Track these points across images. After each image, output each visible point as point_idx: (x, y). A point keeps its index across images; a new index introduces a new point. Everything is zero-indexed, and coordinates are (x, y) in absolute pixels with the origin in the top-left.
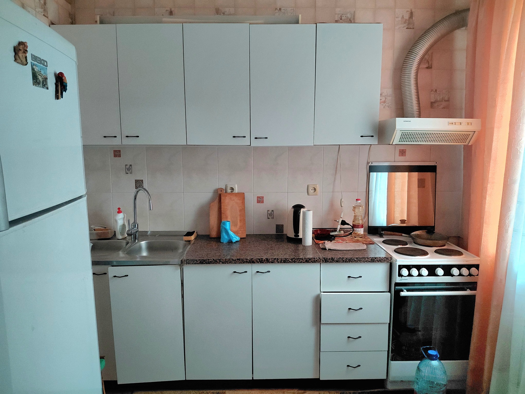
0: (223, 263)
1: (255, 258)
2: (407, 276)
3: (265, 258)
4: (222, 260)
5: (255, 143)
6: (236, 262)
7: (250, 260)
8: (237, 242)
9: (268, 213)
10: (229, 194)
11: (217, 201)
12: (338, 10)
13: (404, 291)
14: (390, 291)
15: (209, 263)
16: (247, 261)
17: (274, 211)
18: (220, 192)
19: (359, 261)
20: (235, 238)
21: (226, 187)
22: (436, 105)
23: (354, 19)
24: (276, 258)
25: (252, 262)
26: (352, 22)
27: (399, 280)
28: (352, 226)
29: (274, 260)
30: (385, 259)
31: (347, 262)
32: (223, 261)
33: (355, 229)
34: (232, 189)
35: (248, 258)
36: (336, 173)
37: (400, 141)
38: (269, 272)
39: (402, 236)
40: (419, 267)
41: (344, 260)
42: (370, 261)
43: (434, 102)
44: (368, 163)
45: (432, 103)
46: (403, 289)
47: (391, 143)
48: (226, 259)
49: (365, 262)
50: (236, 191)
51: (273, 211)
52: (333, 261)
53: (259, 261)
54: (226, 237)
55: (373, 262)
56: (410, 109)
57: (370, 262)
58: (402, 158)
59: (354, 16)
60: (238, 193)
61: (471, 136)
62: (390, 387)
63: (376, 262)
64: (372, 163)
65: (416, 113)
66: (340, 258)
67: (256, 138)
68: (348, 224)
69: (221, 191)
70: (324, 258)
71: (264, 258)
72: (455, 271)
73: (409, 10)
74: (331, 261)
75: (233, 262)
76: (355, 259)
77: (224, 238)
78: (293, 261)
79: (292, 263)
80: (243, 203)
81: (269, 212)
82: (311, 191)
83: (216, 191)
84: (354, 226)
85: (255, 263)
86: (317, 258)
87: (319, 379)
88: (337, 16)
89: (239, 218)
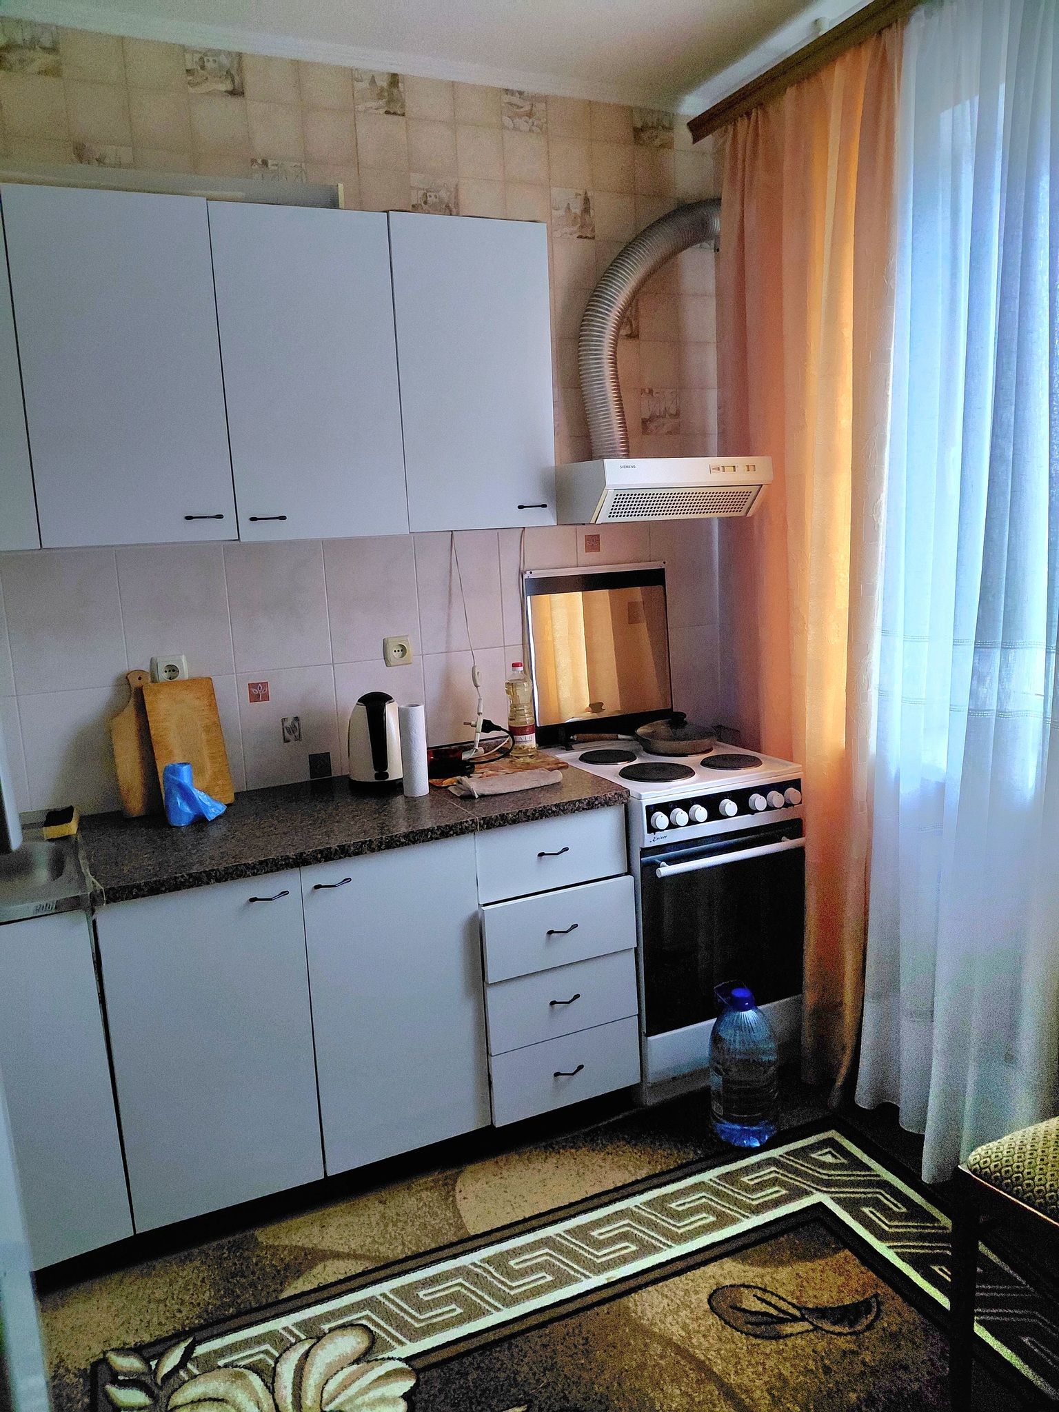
0: (218, 881)
1: (311, 850)
2: (666, 829)
3: (338, 846)
4: (216, 873)
5: (252, 534)
6: (258, 871)
7: (297, 858)
8: (219, 817)
9: (285, 725)
10: (165, 684)
11: (130, 711)
12: (416, 179)
13: (661, 865)
14: (629, 872)
15: (179, 889)
16: (287, 862)
17: (301, 720)
18: (135, 683)
19: (563, 811)
20: (214, 809)
21: (151, 666)
22: (652, 426)
23: (457, 205)
24: (366, 841)
25: (301, 861)
26: (454, 211)
27: (650, 841)
28: (508, 730)
29: (361, 846)
30: (616, 796)
31: (537, 819)
32: (218, 874)
33: (518, 738)
34: (170, 671)
35: (291, 854)
36: (450, 602)
37: (612, 515)
38: (347, 880)
39: (618, 739)
40: (686, 804)
41: (529, 816)
42: (585, 807)
43: (651, 419)
44: (522, 574)
45: (644, 422)
46: (657, 860)
47: (592, 522)
48: (225, 868)
49: (574, 812)
50: (185, 672)
51: (297, 719)
52: (504, 822)
53: (321, 858)
54: (187, 809)
55: (592, 808)
56: (605, 437)
57: (586, 809)
58: (593, 556)
59: (456, 197)
60: (193, 682)
61: (752, 495)
62: (650, 1100)
63: (598, 807)
64: (531, 573)
65: (620, 446)
66: (519, 812)
67: (253, 519)
68: (499, 728)
69: (140, 679)
70: (484, 819)
71: (334, 846)
72: (758, 801)
73: (581, 192)
74: (500, 823)
75: (248, 873)
76: (554, 809)
77: (182, 812)
78: (410, 840)
79: (409, 844)
80: (210, 705)
81: (288, 724)
82: (394, 655)
83: (125, 681)
84: (514, 732)
85: (311, 864)
86: (467, 822)
87: (492, 1125)
88: (414, 193)
89: (206, 752)
